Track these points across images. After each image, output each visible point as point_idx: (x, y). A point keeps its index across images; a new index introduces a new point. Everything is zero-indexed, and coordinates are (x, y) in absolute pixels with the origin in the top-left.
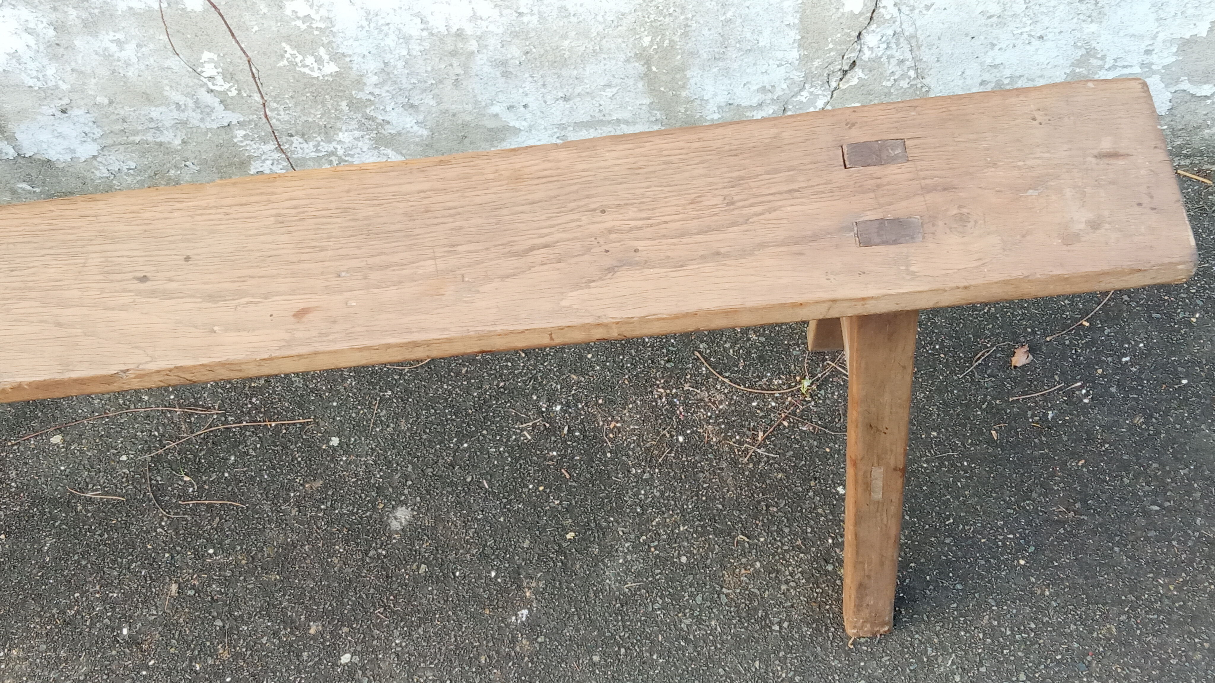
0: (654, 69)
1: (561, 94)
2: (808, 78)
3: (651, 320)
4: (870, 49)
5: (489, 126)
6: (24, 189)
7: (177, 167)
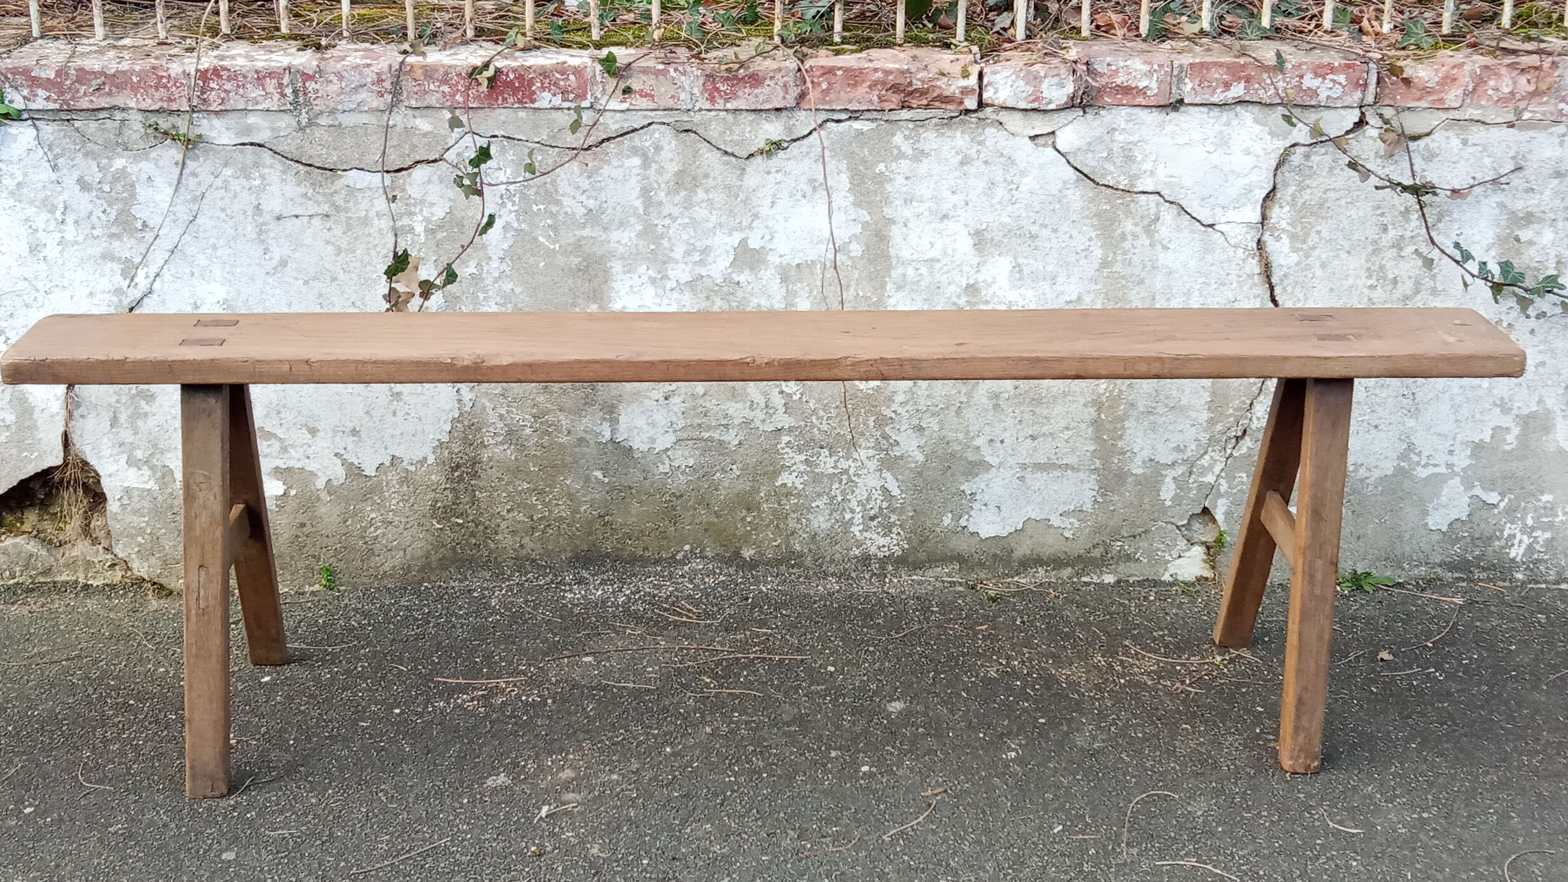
0: (1103, 416)
1: (1031, 432)
2: (1212, 441)
3: (1191, 359)
4: (1258, 419)
5: (970, 459)
6: (596, 478)
7: (723, 471)
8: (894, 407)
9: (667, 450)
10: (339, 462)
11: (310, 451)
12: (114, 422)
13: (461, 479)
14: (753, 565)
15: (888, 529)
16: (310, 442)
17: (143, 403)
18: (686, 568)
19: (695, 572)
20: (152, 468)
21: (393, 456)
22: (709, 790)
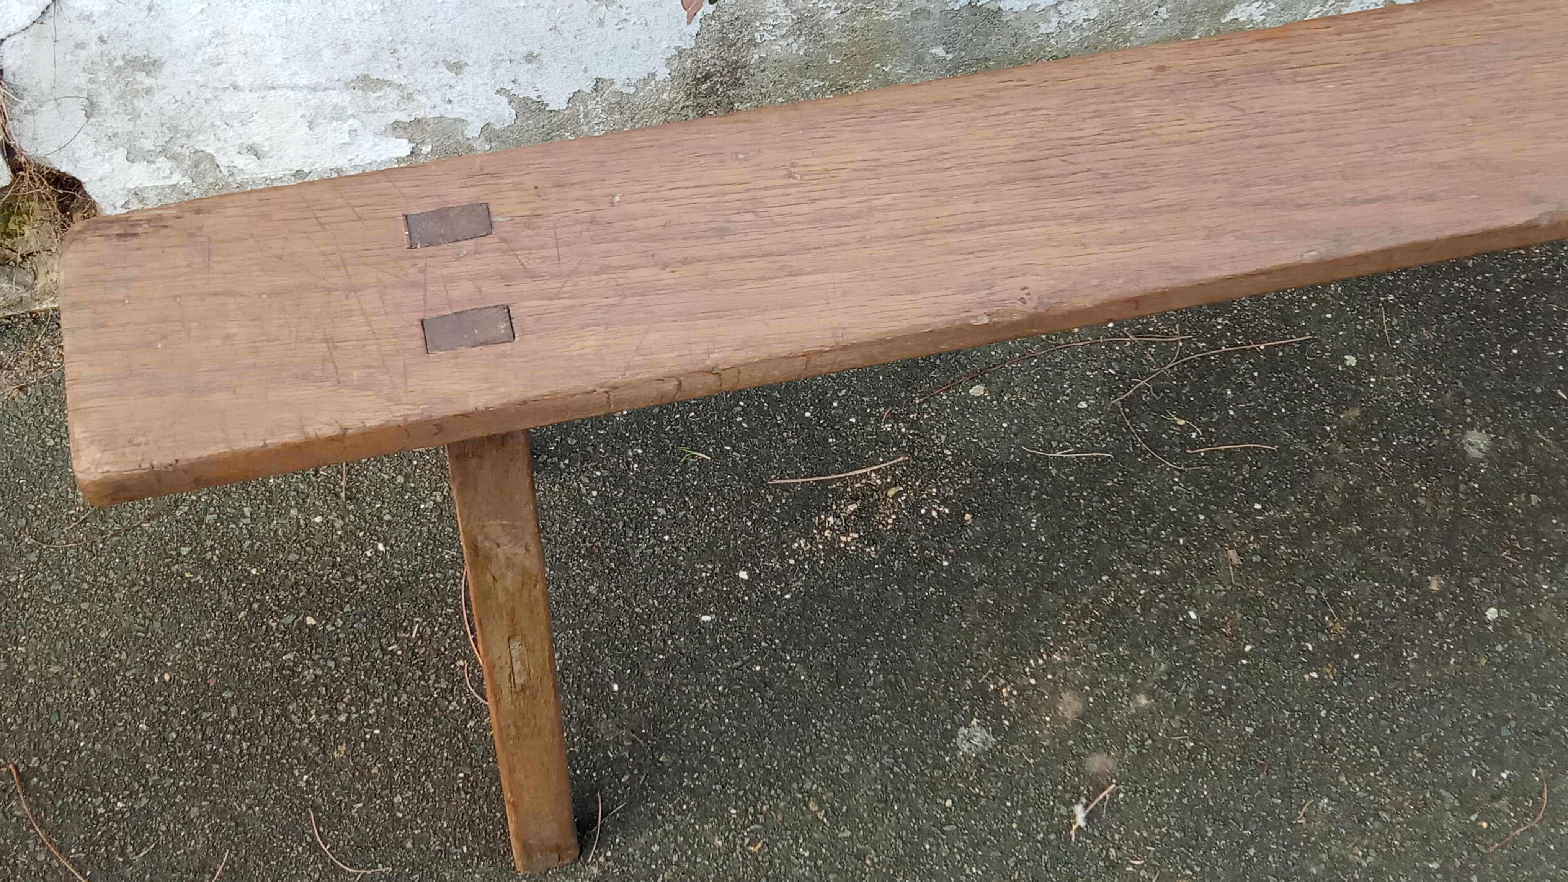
6: (934, 56)
7: (1143, 16)
10: (505, 100)
11: (453, 94)
12: (91, 109)
13: (712, 91)
16: (452, 82)
17: (140, 76)
20: (174, 157)
21: (598, 80)
22: (1292, 711)
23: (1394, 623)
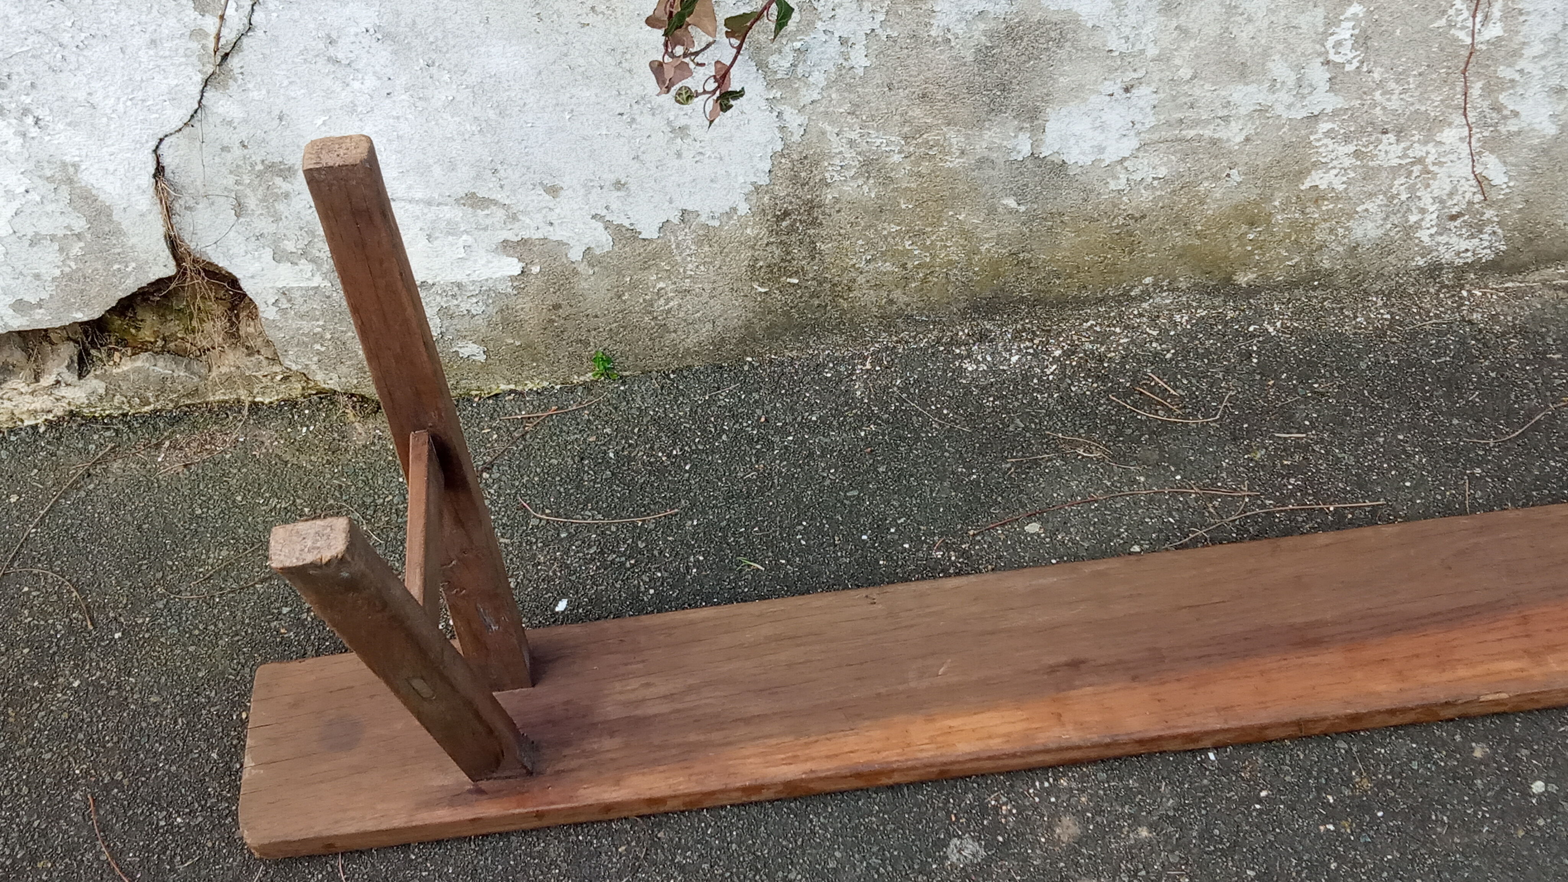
6: (1006, 207)
7: (1215, 178)
8: (1521, 64)
9: (1124, 159)
10: (600, 226)
11: (552, 217)
12: (240, 209)
13: (791, 230)
14: (1252, 291)
15: (1477, 228)
16: (551, 205)
17: (278, 181)
18: (1145, 305)
19: (1159, 308)
20: (313, 261)
21: (684, 212)
22: (1300, 859)
23: (1427, 786)
